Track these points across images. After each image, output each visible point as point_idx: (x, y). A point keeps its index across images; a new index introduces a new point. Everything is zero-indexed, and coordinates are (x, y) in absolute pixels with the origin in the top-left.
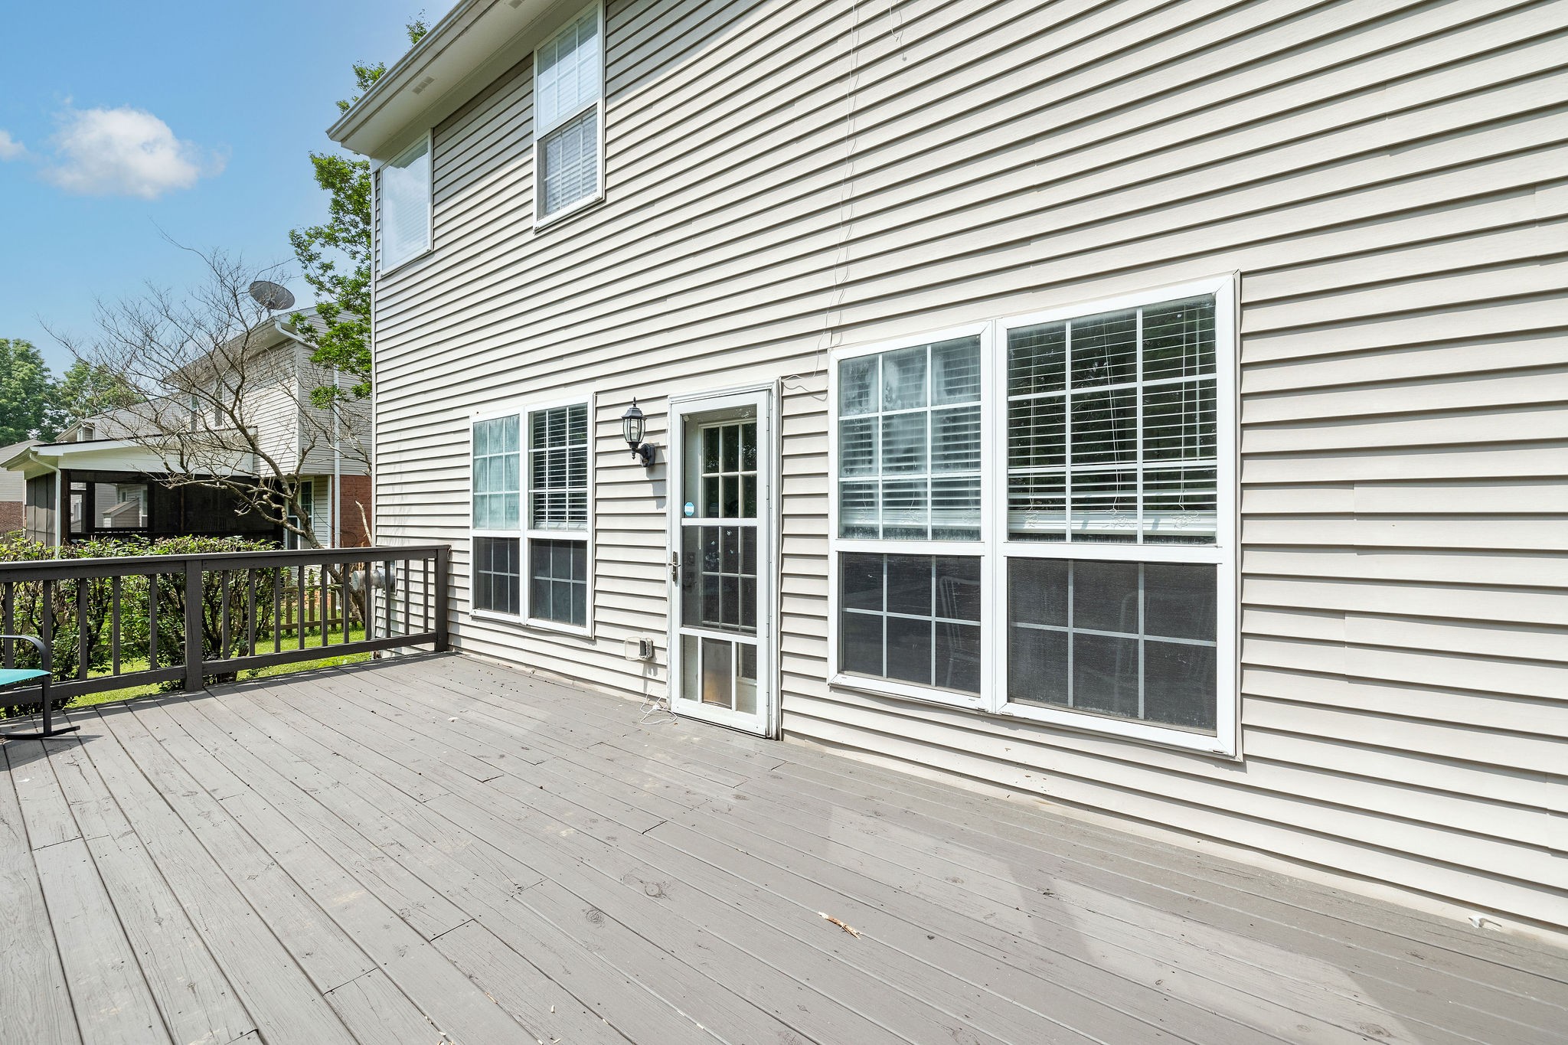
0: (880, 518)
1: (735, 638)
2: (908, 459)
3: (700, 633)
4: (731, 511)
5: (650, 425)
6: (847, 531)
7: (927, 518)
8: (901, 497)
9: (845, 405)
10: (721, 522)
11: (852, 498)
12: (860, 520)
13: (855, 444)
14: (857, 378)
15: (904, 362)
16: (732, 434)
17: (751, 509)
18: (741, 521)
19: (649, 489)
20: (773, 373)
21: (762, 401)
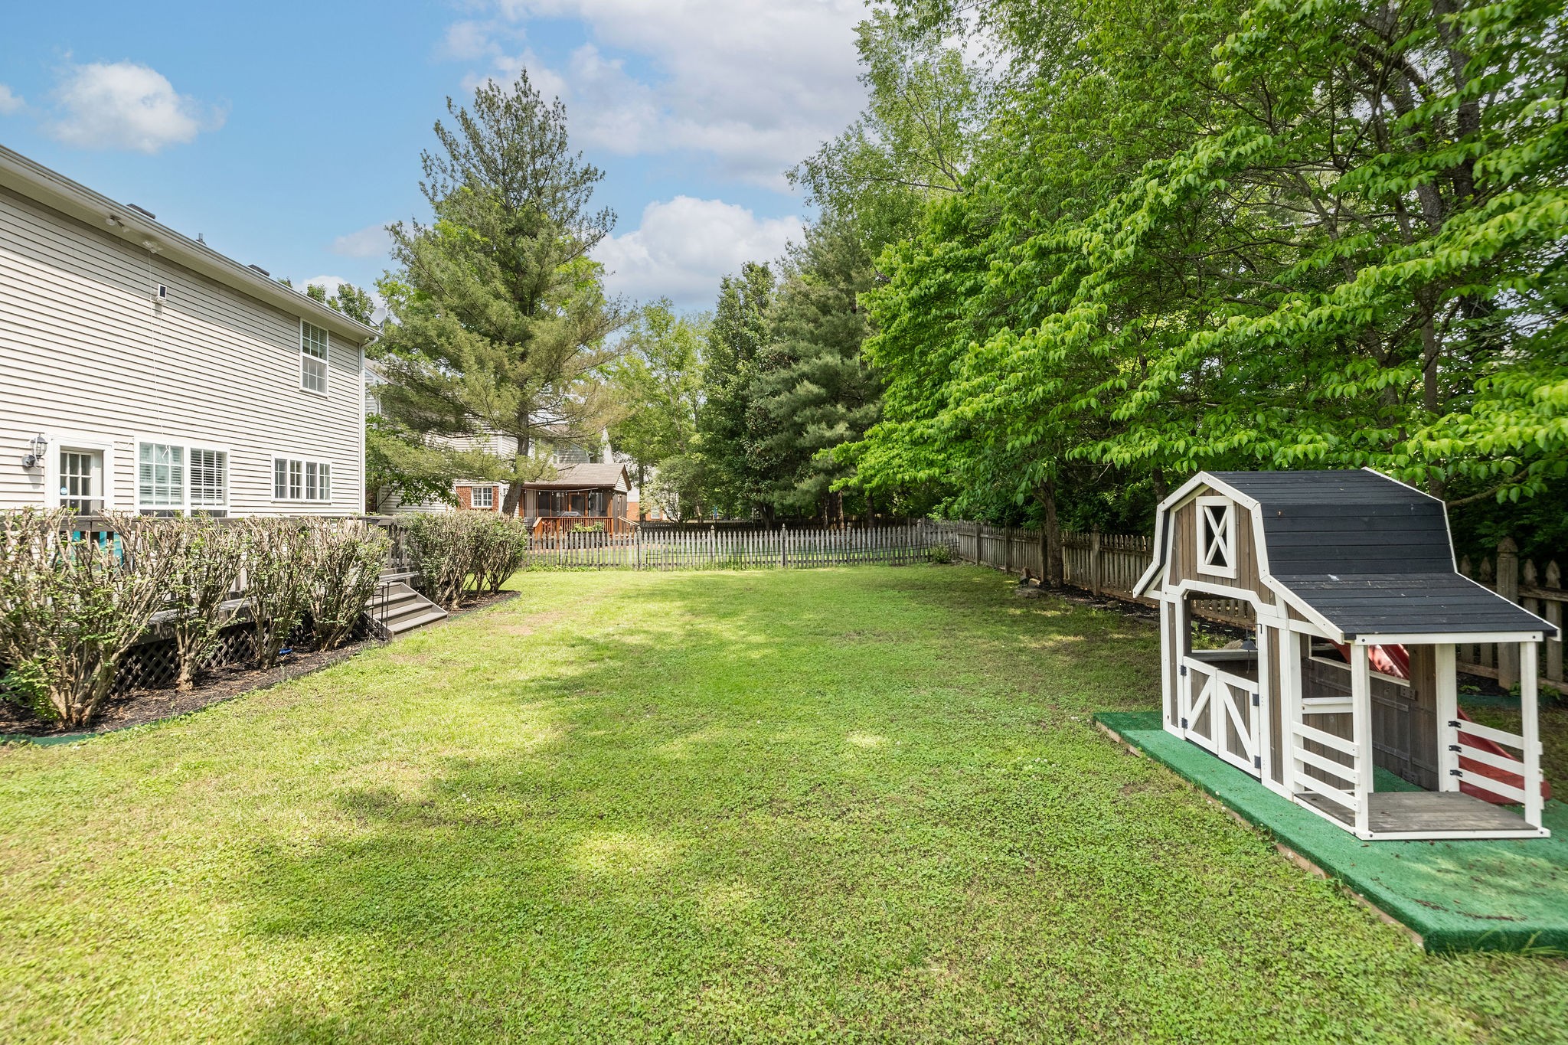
0: (153, 498)
2: (162, 479)
4: (75, 493)
7: (169, 499)
8: (160, 491)
9: (141, 458)
10: (69, 497)
11: (146, 491)
12: (147, 498)
13: (146, 472)
14: (146, 448)
15: (162, 448)
16: (74, 458)
17: (85, 492)
18: (80, 497)
19: (26, 479)
20: (110, 439)
21: (106, 449)
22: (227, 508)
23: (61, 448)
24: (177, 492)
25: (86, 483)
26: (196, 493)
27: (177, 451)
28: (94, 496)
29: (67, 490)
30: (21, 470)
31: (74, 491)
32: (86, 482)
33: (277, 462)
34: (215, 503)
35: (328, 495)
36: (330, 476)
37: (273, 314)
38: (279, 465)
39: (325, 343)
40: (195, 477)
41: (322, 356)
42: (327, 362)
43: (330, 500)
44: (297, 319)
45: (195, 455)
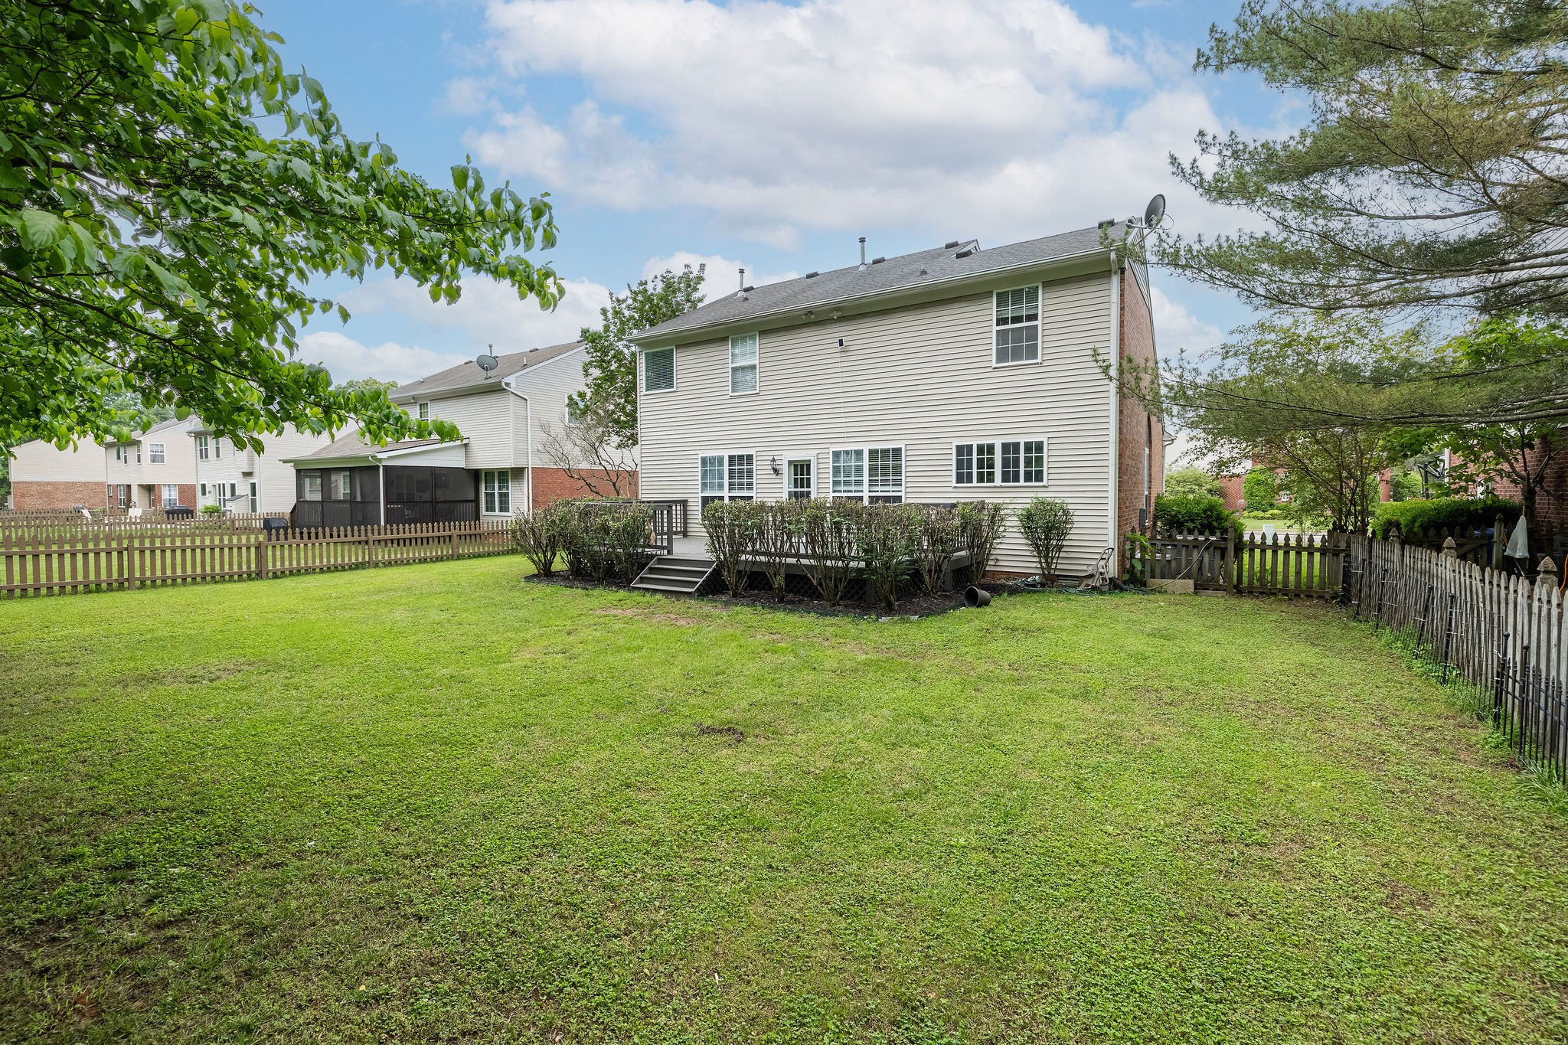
0: (842, 488)
2: (848, 475)
4: (802, 487)
5: (778, 462)
6: (834, 491)
7: (853, 488)
8: (847, 483)
9: (834, 462)
10: (799, 489)
11: (836, 483)
12: (838, 488)
13: (836, 471)
14: (836, 455)
15: (847, 452)
16: (801, 467)
17: (808, 486)
18: (805, 489)
19: (774, 481)
20: (815, 452)
21: (812, 459)
22: (902, 494)
23: (790, 462)
24: (859, 483)
26: (872, 483)
27: (859, 453)
28: (813, 490)
29: (792, 486)
30: (772, 476)
31: (796, 486)
32: (808, 480)
33: (960, 449)
34: (890, 491)
35: (1039, 476)
36: (1045, 454)
37: (956, 305)
38: (963, 451)
39: (1037, 301)
40: (873, 470)
41: (1034, 317)
42: (1039, 322)
43: (1045, 483)
44: (989, 294)
45: (873, 453)
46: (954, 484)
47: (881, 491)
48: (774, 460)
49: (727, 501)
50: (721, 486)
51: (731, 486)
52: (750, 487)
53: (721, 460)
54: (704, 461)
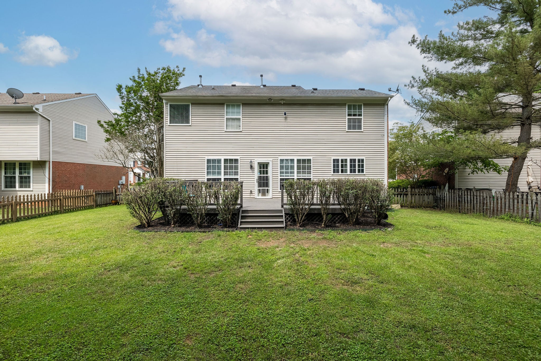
0: (284, 175)
1: (266, 188)
2: (287, 169)
3: (261, 188)
4: (264, 174)
5: (253, 163)
6: (281, 176)
7: (289, 175)
8: (286, 173)
9: (281, 164)
10: (262, 175)
11: (281, 173)
13: (282, 167)
14: (282, 161)
15: (287, 160)
16: (264, 165)
17: (267, 174)
19: (251, 171)
20: (271, 159)
21: (270, 162)
22: (311, 177)
23: (258, 163)
24: (293, 173)
25: (267, 171)
26: (298, 173)
27: (292, 160)
28: (269, 175)
29: (259, 173)
30: (250, 169)
33: (334, 160)
34: (306, 176)
35: (363, 171)
36: (365, 163)
37: (332, 106)
38: (336, 161)
39: (361, 110)
40: (299, 168)
41: (360, 115)
42: (362, 117)
43: (365, 173)
44: (345, 105)
45: (299, 161)
46: (332, 174)
47: (302, 176)
48: (251, 162)
49: (223, 180)
50: (219, 173)
51: (225, 173)
52: (236, 173)
53: (219, 161)
54: (209, 161)
